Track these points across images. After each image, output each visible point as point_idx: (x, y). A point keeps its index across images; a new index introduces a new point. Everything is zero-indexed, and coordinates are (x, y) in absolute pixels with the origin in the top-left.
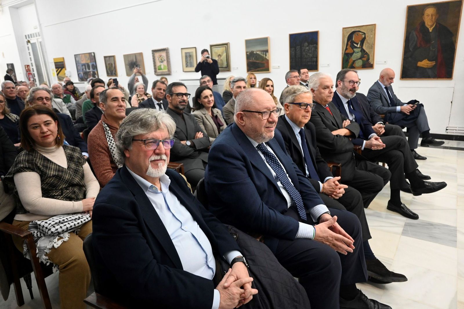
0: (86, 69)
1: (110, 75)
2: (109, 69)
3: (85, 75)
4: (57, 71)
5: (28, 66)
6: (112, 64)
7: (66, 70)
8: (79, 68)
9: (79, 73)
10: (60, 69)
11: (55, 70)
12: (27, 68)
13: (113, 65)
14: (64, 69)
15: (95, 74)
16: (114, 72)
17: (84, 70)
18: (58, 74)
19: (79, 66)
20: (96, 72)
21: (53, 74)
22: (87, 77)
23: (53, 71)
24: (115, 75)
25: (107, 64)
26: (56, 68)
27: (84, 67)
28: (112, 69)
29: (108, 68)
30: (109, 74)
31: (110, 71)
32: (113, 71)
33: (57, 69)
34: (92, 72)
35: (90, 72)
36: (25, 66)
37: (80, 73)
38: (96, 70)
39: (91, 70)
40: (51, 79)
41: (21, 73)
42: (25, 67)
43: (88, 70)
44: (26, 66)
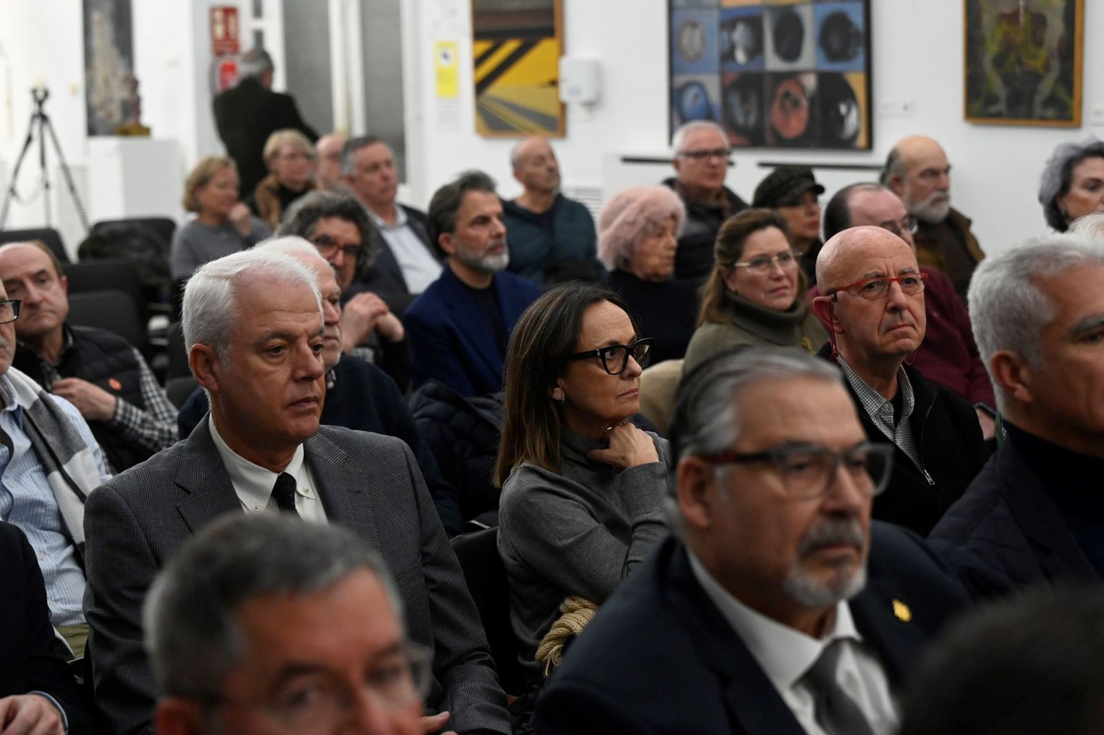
0: (756, 50)
1: (1001, 106)
2: (999, 62)
3: (735, 99)
4: (479, 61)
5: (230, 12)
6: (1039, 21)
7: (562, 51)
8: (692, 40)
9: (680, 80)
10: (511, 46)
11: (465, 49)
12: (220, 30)
13: (1056, 27)
14: (546, 47)
15: (848, 94)
16: (1047, 85)
17: (740, 56)
18: (481, 86)
19: (694, 25)
20: (856, 81)
21: (444, 78)
22: (752, 120)
23: (445, 56)
24: (1050, 112)
25: (987, 19)
26: (478, 35)
27: (740, 34)
28: (1037, 64)
29: (991, 49)
30: (992, 100)
31: (1007, 80)
32: (1037, 78)
33: (484, 46)
34: (810, 82)
35: (793, 76)
36: (213, 10)
37: (689, 85)
38: (860, 61)
39: (810, 57)
40: (419, 118)
41: (173, 64)
42: (213, 22)
43: (773, 63)
44: (219, 15)
